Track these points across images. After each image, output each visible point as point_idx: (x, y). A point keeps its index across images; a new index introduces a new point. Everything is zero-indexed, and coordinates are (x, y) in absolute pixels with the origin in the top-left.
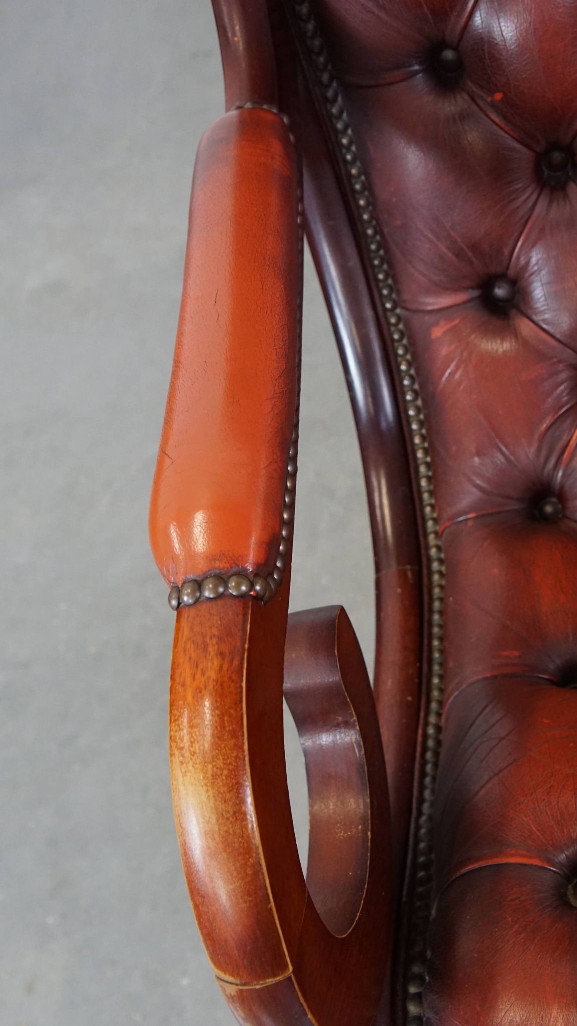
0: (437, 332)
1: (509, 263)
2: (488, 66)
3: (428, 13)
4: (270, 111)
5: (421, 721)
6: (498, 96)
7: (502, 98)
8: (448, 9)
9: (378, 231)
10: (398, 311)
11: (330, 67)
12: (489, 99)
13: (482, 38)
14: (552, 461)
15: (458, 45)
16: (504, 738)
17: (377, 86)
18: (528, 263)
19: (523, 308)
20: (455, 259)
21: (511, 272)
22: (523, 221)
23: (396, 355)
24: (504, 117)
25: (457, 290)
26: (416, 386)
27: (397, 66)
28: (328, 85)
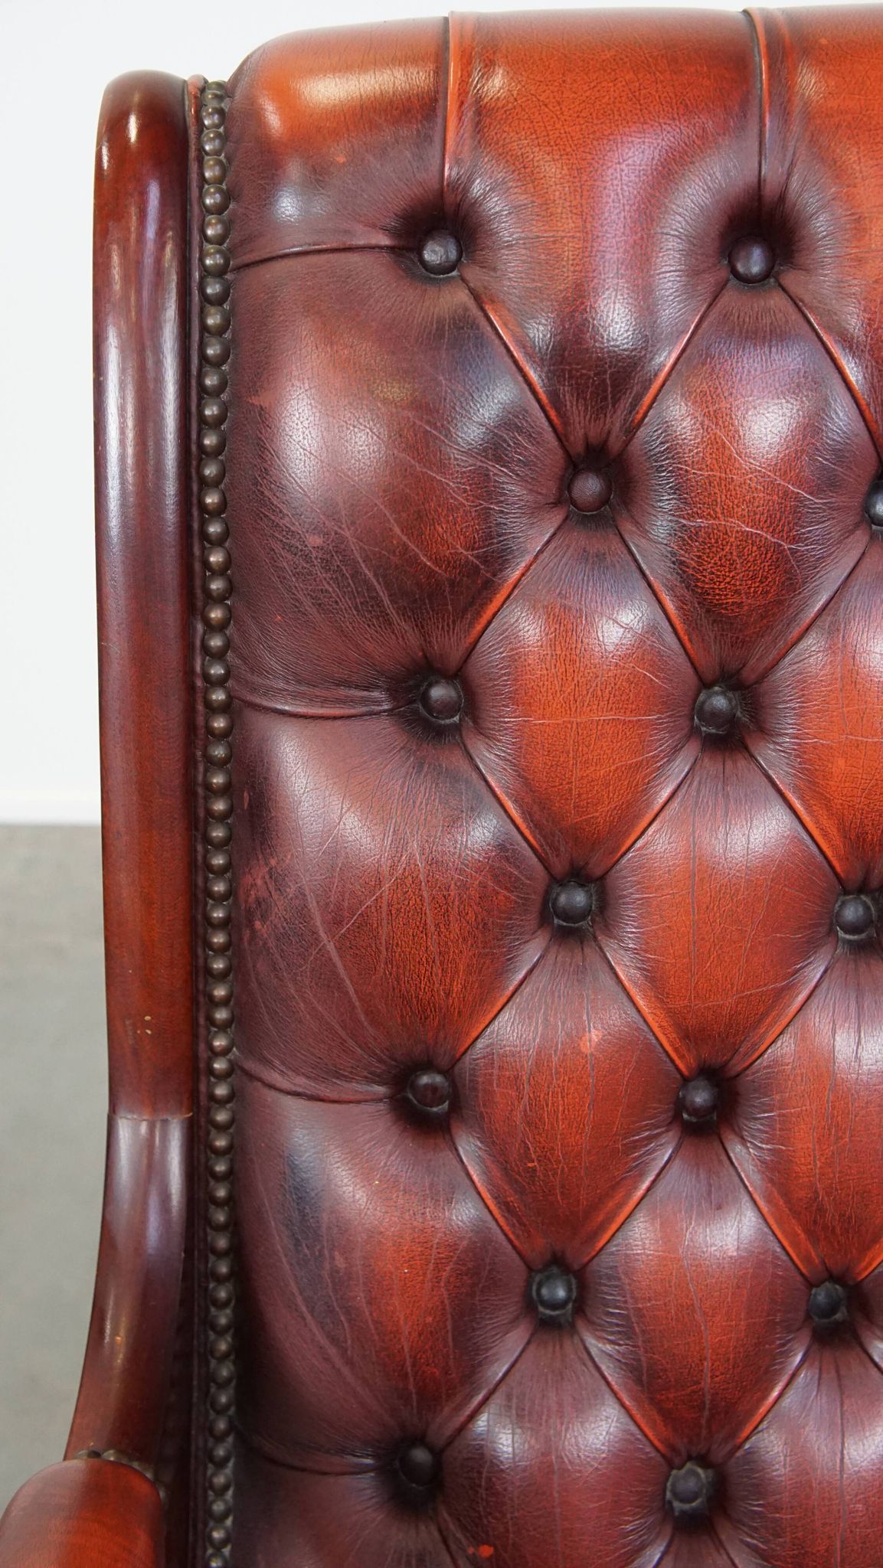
2: (482, 1499)
3: (414, 1391)
6: (486, 1551)
7: (491, 1556)
8: (444, 1397)
11: (232, 1412)
12: (471, 1550)
13: (482, 1454)
15: (442, 1451)
17: (303, 1470)
27: (343, 1451)
28: (220, 1439)
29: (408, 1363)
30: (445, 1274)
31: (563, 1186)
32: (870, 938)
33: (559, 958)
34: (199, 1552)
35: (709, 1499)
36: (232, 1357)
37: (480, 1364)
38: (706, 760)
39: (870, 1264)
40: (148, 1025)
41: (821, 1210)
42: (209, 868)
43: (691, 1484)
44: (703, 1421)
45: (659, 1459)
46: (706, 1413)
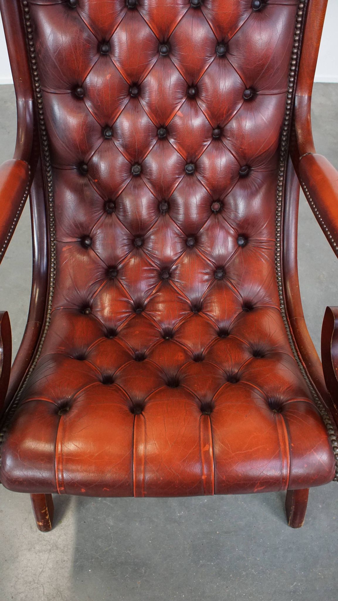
0: (64, 249)
1: (91, 232)
3: (80, 152)
4: (25, 163)
5: (29, 367)
6: (96, 181)
8: (86, 153)
9: (54, 215)
10: (55, 242)
11: (49, 162)
12: (93, 181)
13: (94, 163)
14: (90, 296)
15: (87, 164)
16: (51, 368)
17: (62, 169)
18: (96, 233)
19: (92, 247)
20: (74, 227)
21: (91, 235)
22: (97, 220)
23: (51, 256)
24: (97, 187)
25: (73, 237)
26: (55, 267)
27: (69, 165)
28: (48, 167)
29: (79, 146)
30: (84, 128)
31: (106, 108)
32: (167, 55)
33: (102, 60)
34: (47, 188)
35: (140, 172)
36: (48, 151)
37: (93, 146)
38: (129, 13)
39: (168, 122)
40: (20, 80)
41: (157, 111)
42: (29, 45)
43: (137, 170)
44: (137, 155)
45: (128, 163)
46: (137, 153)
